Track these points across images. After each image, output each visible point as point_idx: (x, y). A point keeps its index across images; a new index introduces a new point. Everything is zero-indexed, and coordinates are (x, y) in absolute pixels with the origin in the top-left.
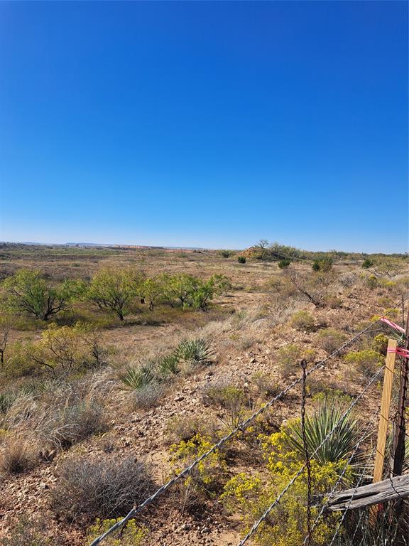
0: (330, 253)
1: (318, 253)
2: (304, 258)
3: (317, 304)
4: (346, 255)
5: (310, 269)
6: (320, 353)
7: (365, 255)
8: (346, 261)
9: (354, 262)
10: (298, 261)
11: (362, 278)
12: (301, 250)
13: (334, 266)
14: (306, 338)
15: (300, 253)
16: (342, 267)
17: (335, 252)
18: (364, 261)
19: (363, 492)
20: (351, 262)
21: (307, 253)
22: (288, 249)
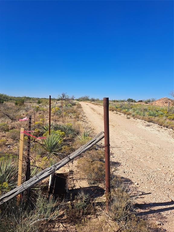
0: (24, 97)
1: (18, 97)
2: (11, 99)
3: (12, 119)
4: (30, 98)
5: (14, 105)
6: (9, 140)
7: (38, 98)
8: (31, 101)
9: (33, 101)
10: (8, 101)
11: (33, 107)
12: (9, 96)
13: (25, 103)
14: (4, 134)
15: (9, 97)
16: (29, 103)
17: (26, 97)
18: (38, 101)
19: (11, 193)
20: (32, 101)
21: (12, 97)
22: (3, 95)
